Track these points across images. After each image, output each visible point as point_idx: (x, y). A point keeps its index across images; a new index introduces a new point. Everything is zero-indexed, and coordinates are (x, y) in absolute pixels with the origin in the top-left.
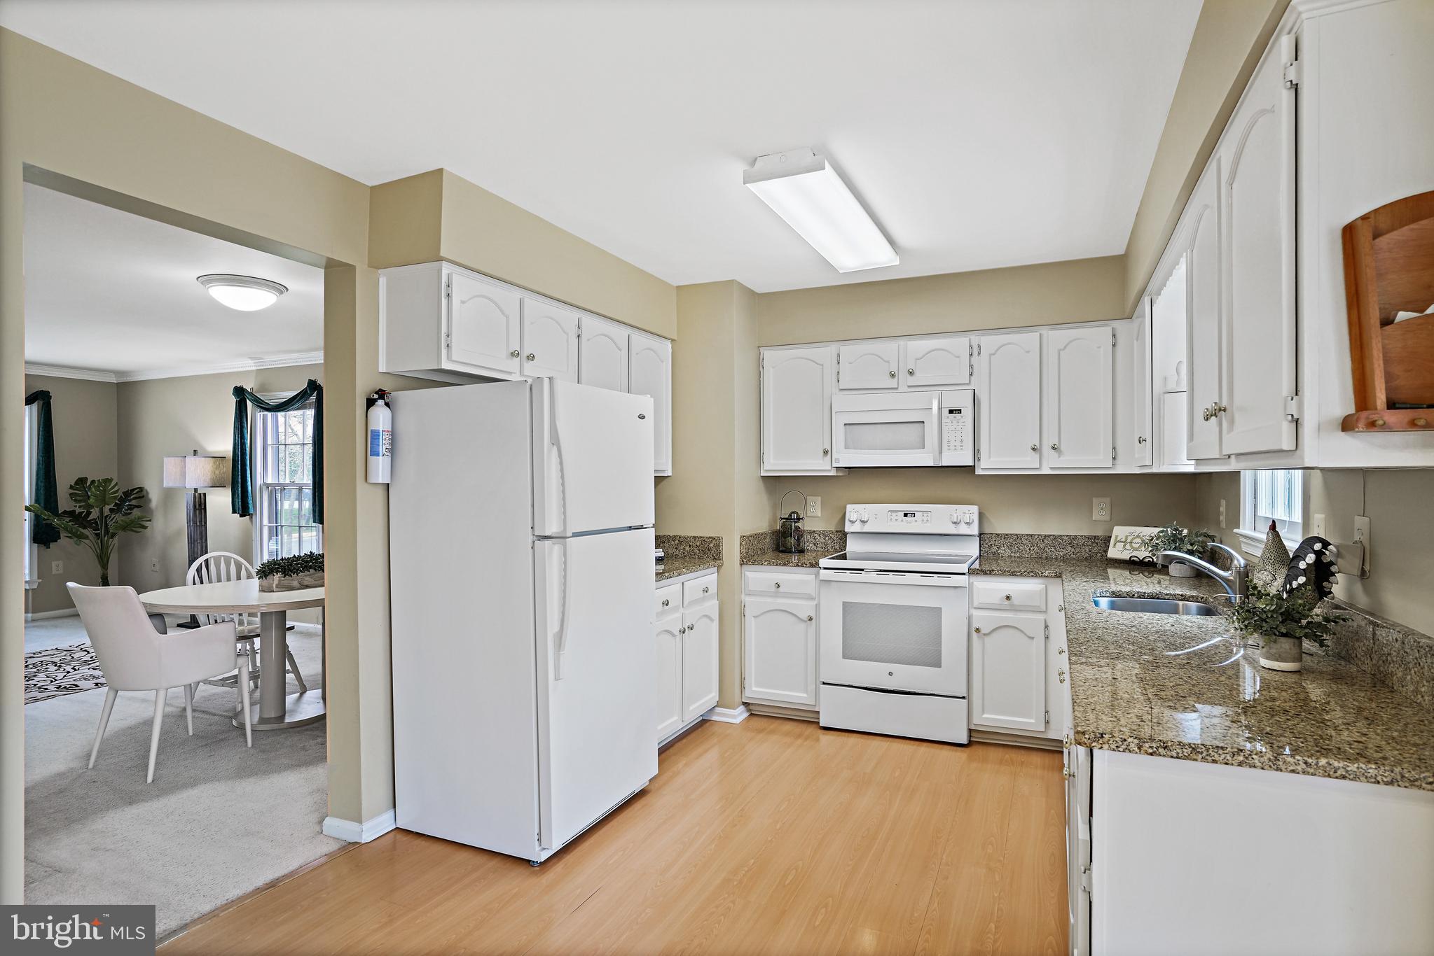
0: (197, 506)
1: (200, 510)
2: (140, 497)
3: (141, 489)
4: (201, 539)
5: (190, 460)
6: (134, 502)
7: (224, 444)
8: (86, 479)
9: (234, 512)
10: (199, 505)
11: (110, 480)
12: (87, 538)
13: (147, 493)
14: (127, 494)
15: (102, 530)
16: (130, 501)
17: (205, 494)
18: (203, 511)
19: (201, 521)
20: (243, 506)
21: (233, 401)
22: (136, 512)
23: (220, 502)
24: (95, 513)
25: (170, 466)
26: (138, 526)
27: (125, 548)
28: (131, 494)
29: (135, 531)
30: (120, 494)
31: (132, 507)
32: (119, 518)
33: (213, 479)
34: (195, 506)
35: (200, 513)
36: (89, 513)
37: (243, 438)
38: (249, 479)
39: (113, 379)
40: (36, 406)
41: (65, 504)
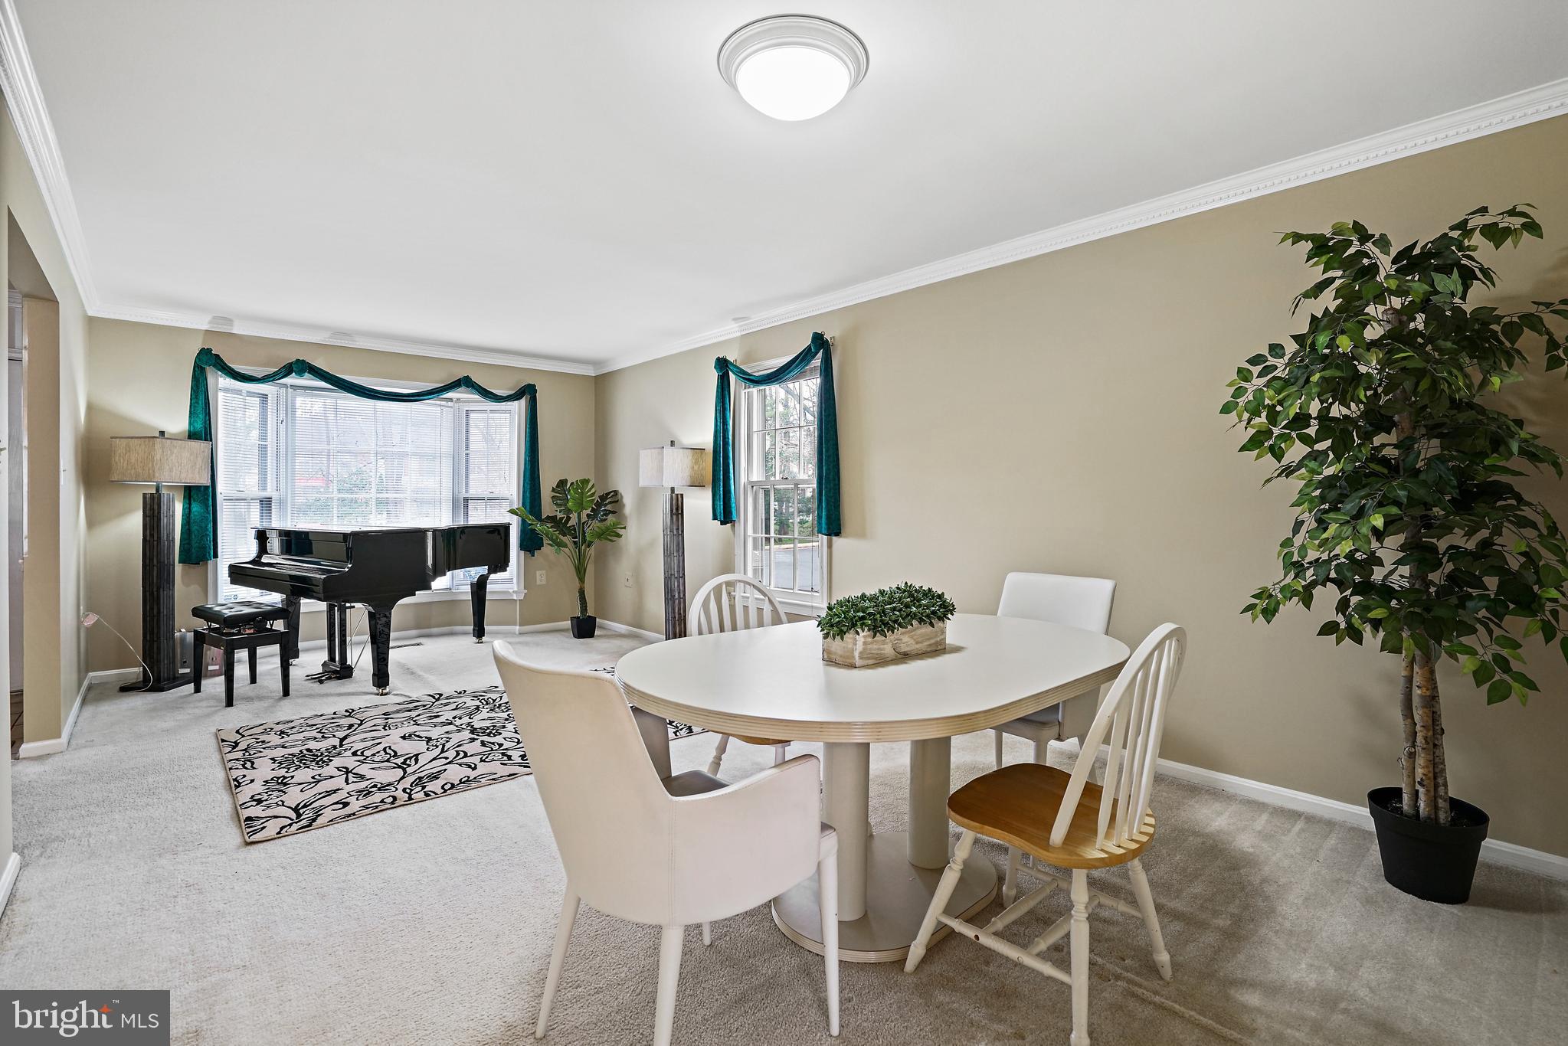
0: (674, 511)
1: (677, 515)
2: (613, 502)
3: (616, 493)
4: (678, 551)
5: (668, 451)
6: (609, 507)
7: (704, 433)
8: (566, 480)
9: (715, 518)
10: (677, 510)
11: (587, 481)
12: (566, 546)
13: (622, 497)
14: (603, 498)
15: (580, 539)
16: (605, 505)
17: (682, 495)
18: (680, 516)
20: (725, 513)
21: (714, 376)
22: (611, 518)
23: (699, 504)
24: (573, 521)
25: (647, 459)
26: (612, 534)
27: (602, 560)
28: (607, 498)
29: (611, 541)
30: (596, 498)
31: (607, 513)
32: (595, 524)
33: (691, 477)
34: (672, 511)
36: (569, 519)
37: (725, 423)
38: (732, 476)
39: (591, 372)
40: (523, 402)
41: (548, 508)
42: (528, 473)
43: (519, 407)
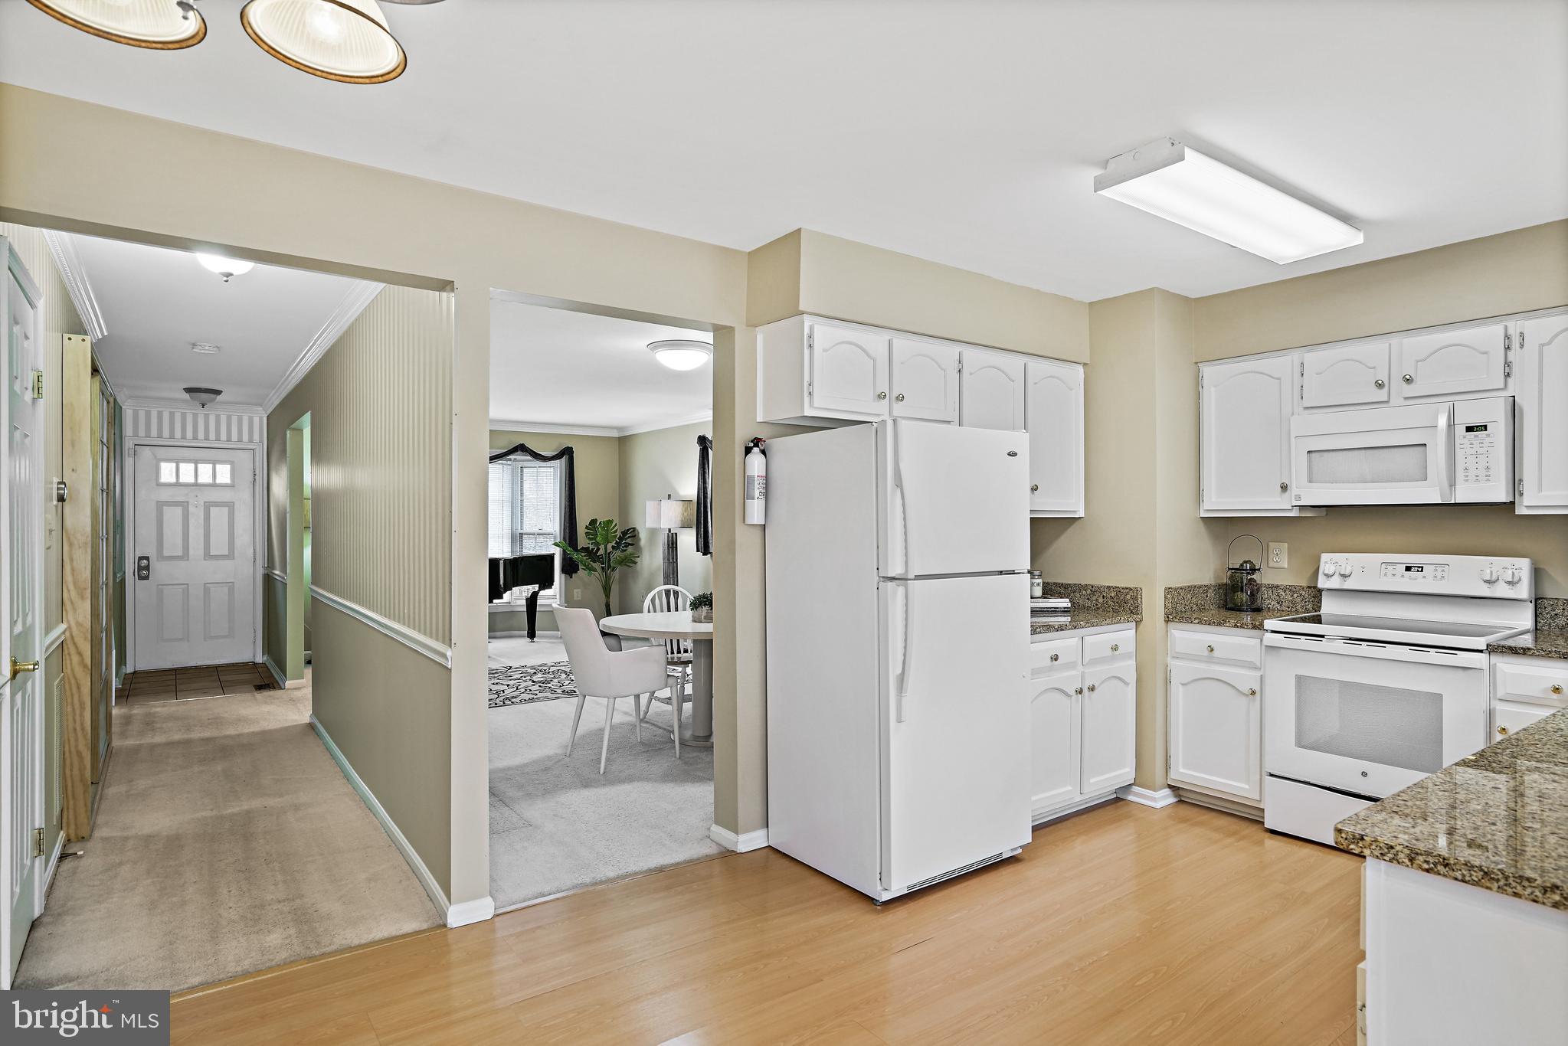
1: (672, 548)
2: (632, 537)
3: (634, 529)
4: (673, 574)
5: (665, 503)
6: (629, 541)
7: (690, 489)
8: (596, 519)
9: (698, 551)
10: (672, 544)
11: (612, 521)
12: (595, 570)
13: (638, 533)
14: (624, 533)
15: (607, 567)
16: (626, 539)
17: (676, 534)
18: (675, 549)
19: (673, 558)
20: (704, 547)
21: (697, 449)
22: (630, 549)
23: (688, 540)
24: (601, 552)
25: (650, 506)
26: (630, 561)
27: (624, 581)
28: (627, 534)
29: (629, 566)
30: (619, 533)
31: (627, 545)
32: (618, 554)
33: (682, 521)
34: (669, 545)
35: (673, 551)
36: (598, 549)
37: (705, 482)
38: (709, 520)
39: (616, 434)
40: (564, 460)
41: (583, 541)
42: (568, 514)
43: (560, 465)
